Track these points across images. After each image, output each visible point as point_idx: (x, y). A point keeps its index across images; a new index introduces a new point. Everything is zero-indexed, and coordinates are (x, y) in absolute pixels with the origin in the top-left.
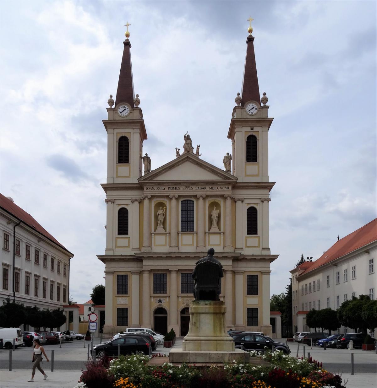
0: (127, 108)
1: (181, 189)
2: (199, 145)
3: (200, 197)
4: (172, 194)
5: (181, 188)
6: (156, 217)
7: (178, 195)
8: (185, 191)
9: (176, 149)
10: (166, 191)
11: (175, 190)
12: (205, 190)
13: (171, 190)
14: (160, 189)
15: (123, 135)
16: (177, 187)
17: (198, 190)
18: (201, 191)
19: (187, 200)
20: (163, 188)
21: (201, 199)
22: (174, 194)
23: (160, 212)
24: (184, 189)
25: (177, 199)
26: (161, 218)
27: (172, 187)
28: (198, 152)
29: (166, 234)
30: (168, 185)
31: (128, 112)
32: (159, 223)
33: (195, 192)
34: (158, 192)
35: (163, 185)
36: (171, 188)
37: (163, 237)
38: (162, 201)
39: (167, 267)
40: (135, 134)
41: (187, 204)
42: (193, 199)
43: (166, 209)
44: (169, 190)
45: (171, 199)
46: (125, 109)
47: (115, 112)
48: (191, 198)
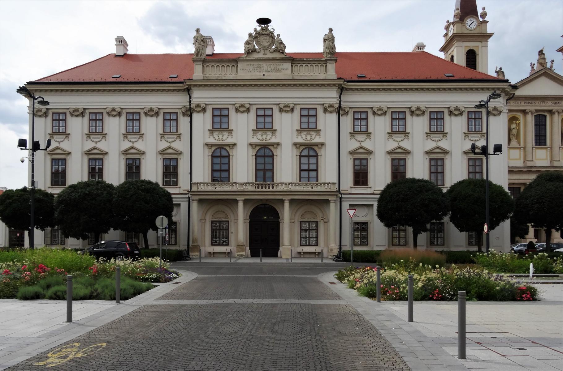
0: (474, 21)
1: (537, 104)
2: (553, 60)
3: (556, 112)
4: (529, 109)
5: (537, 102)
6: (510, 130)
7: (535, 110)
8: (541, 106)
9: (531, 63)
10: (522, 106)
11: (530, 105)
12: (561, 105)
13: (527, 105)
14: (516, 103)
15: (471, 48)
16: (533, 102)
17: (554, 105)
18: (557, 106)
19: (539, 115)
20: (519, 103)
21: (557, 114)
22: (531, 109)
23: (514, 126)
24: (540, 103)
25: (532, 113)
26: (514, 132)
27: (528, 101)
28: (551, 67)
29: (520, 148)
30: (524, 100)
31: (476, 25)
32: (512, 137)
33: (550, 107)
34: (514, 106)
35: (520, 100)
36: (526, 103)
37: (518, 151)
38: (516, 116)
39: (524, 181)
40: (483, 48)
41: (540, 118)
42: (545, 114)
43: (519, 123)
44: (525, 105)
45: (527, 113)
46: (473, 22)
47: (463, 25)
48: (544, 112)
